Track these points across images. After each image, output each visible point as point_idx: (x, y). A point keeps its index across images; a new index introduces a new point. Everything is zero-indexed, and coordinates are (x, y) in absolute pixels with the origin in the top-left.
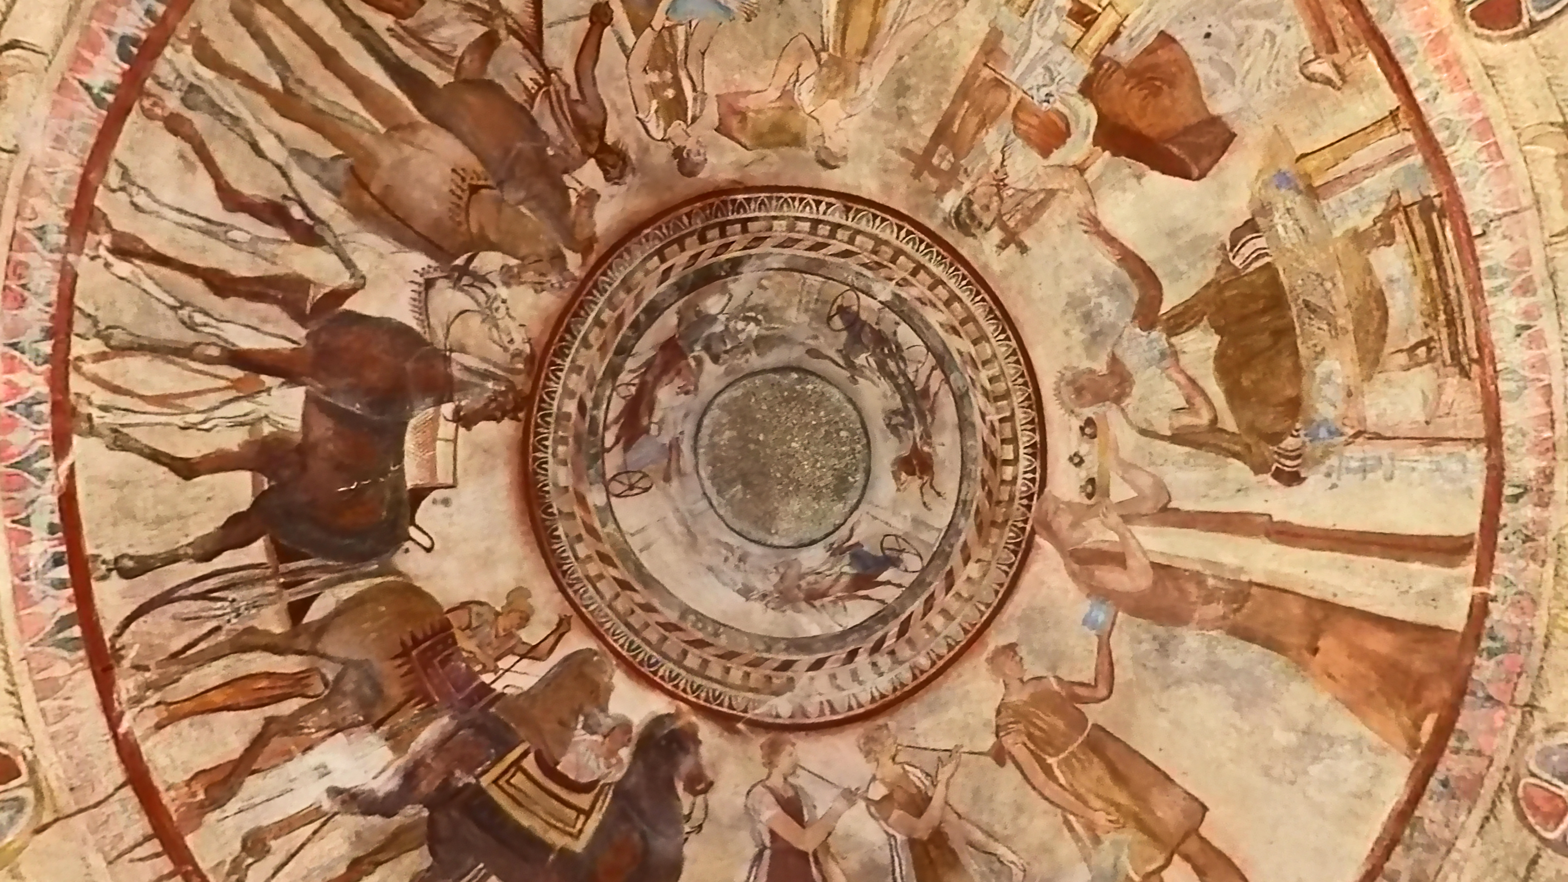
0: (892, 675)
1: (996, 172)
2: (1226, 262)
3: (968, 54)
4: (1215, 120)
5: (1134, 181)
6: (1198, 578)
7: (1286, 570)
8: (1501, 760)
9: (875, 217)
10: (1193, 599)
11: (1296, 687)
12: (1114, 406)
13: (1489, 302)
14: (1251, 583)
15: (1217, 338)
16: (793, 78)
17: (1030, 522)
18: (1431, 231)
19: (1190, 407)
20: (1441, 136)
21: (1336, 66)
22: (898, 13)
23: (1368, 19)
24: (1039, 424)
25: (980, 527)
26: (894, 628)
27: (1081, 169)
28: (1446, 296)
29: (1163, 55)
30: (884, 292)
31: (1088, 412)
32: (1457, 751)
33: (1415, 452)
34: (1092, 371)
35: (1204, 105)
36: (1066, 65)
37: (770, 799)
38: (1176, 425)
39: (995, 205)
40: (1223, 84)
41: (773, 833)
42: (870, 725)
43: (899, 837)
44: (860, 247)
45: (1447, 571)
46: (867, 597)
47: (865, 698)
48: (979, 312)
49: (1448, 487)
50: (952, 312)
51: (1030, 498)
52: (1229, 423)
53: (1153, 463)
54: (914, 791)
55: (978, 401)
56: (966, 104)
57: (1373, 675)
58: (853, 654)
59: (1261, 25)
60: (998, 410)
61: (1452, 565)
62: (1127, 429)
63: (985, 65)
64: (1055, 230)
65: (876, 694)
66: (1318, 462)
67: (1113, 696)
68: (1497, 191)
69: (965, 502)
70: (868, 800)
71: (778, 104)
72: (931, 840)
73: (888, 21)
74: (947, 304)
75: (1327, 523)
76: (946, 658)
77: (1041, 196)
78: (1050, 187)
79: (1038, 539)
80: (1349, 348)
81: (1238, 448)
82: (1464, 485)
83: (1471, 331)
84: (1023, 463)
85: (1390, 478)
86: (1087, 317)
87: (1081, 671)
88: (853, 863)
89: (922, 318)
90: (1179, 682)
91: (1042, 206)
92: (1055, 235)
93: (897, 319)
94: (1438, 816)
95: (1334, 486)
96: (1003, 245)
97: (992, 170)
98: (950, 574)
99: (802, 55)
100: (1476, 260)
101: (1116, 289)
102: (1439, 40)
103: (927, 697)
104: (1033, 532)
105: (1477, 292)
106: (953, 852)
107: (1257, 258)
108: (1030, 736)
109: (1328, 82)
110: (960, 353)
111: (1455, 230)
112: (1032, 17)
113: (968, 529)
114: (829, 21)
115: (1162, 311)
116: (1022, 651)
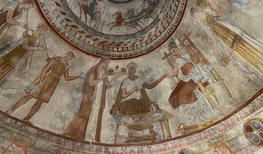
0: (61, 27)
1: (181, 56)
2: (153, 103)
3: (206, 56)
4: (178, 106)
5: (171, 87)
6: (92, 95)
7: (94, 112)
8: (64, 147)
9: (178, 20)
10: (88, 94)
11: (73, 115)
12: (128, 76)
13: (137, 147)
14: (92, 105)
15: (139, 99)
16: (213, 8)
17: (103, 56)
18: (151, 139)
19: (126, 93)
20: (165, 143)
21: (181, 129)
22: (220, 42)
23: (187, 136)
24: (126, 58)
25: (102, 43)
26: (74, 23)
27: (177, 76)
28: (139, 140)
29: (193, 98)
30: (161, 17)
31: (127, 70)
32: (65, 141)
33: (114, 133)
34: (135, 72)
35: (182, 104)
36: (198, 78)
37: (15, 6)
38: (123, 90)
39: (174, 54)
40: (185, 108)
41: (7, 11)
42: (46, 25)
43: (21, 42)
44: (172, 13)
45: (94, 138)
46: (81, 12)
47: (53, 21)
48: (152, 44)
49: (108, 138)
50: (153, 36)
51: (109, 56)
52: (123, 100)
53: (115, 84)
54: (34, 42)
55: (133, 41)
56: (196, 52)
57: (76, 127)
58: (64, 14)
59: (192, 118)
60: (130, 47)
61: (95, 139)
62: (123, 79)
63: (203, 60)
64: (166, 67)
65: (55, 24)
66: (114, 117)
67: (66, 81)
68: (154, 150)
69: (109, 37)
70: (27, 31)
71: (207, 2)
72: (24, 50)
73: (219, 39)
74: (155, 35)
75: (103, 118)
76: (69, 41)
77: (173, 65)
78: (175, 68)
79: (100, 59)
80: (133, 124)
81: (117, 102)
82: (108, 141)
83: (133, 143)
84: (117, 53)
85: (110, 129)
86: (147, 72)
87: (71, 73)
88: (10, 33)
89: (153, 27)
90: (71, 94)
91: (171, 65)
92: (165, 67)
93: (154, 19)
94: (54, 139)
95: (109, 120)
96: (165, 53)
97: (181, 55)
98: (90, 36)
99: (218, 13)
100: (144, 145)
101: (152, 79)
102: (180, 146)
103: (58, 39)
104: (101, 57)
105: (139, 145)
106: (23, 55)
107: (152, 109)
108: (55, 65)
109: (179, 127)
110: (144, 37)
111: (150, 143)
112: (209, 73)
113: (102, 39)
114: (223, 23)
115: (145, 89)
116: (73, 59)
